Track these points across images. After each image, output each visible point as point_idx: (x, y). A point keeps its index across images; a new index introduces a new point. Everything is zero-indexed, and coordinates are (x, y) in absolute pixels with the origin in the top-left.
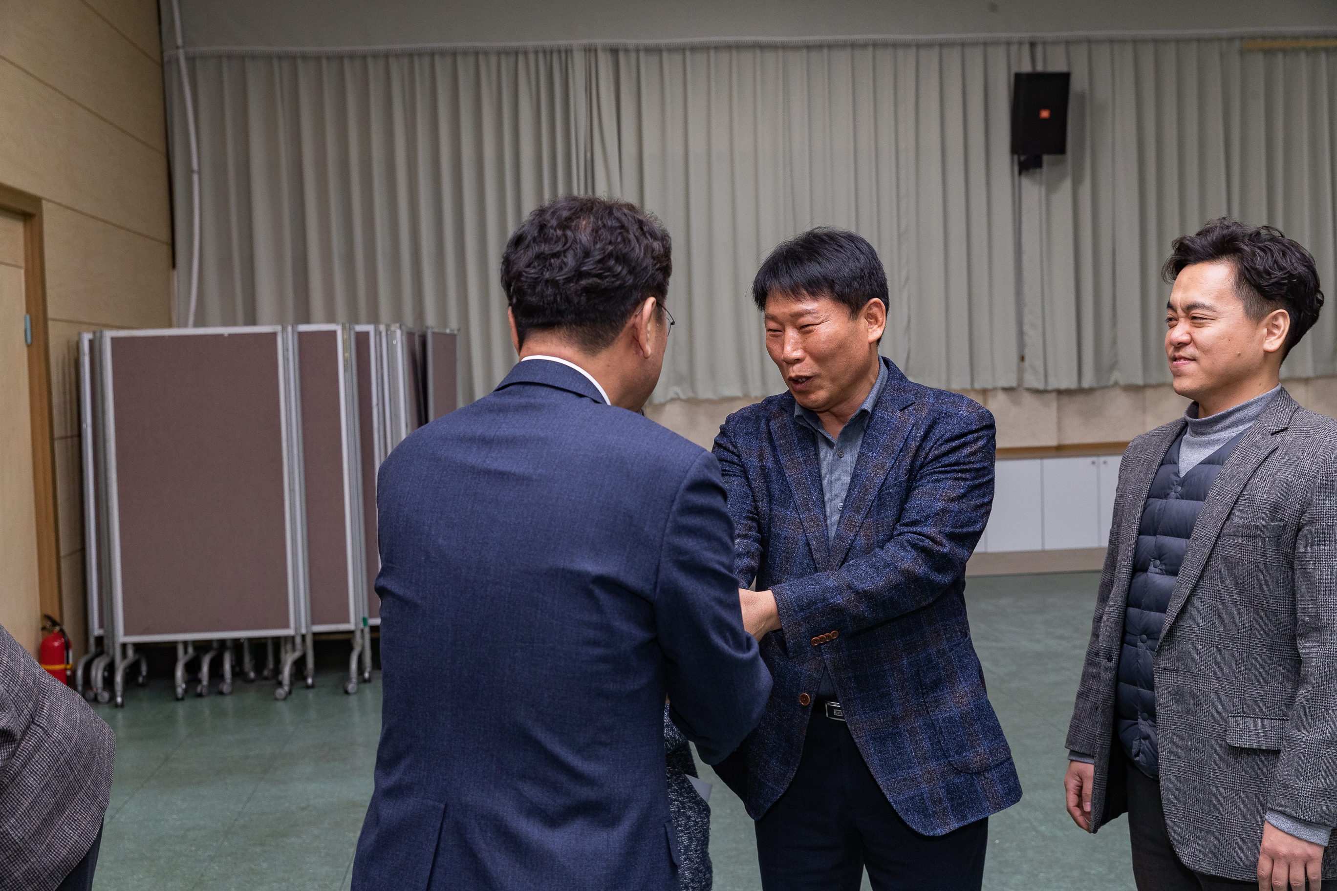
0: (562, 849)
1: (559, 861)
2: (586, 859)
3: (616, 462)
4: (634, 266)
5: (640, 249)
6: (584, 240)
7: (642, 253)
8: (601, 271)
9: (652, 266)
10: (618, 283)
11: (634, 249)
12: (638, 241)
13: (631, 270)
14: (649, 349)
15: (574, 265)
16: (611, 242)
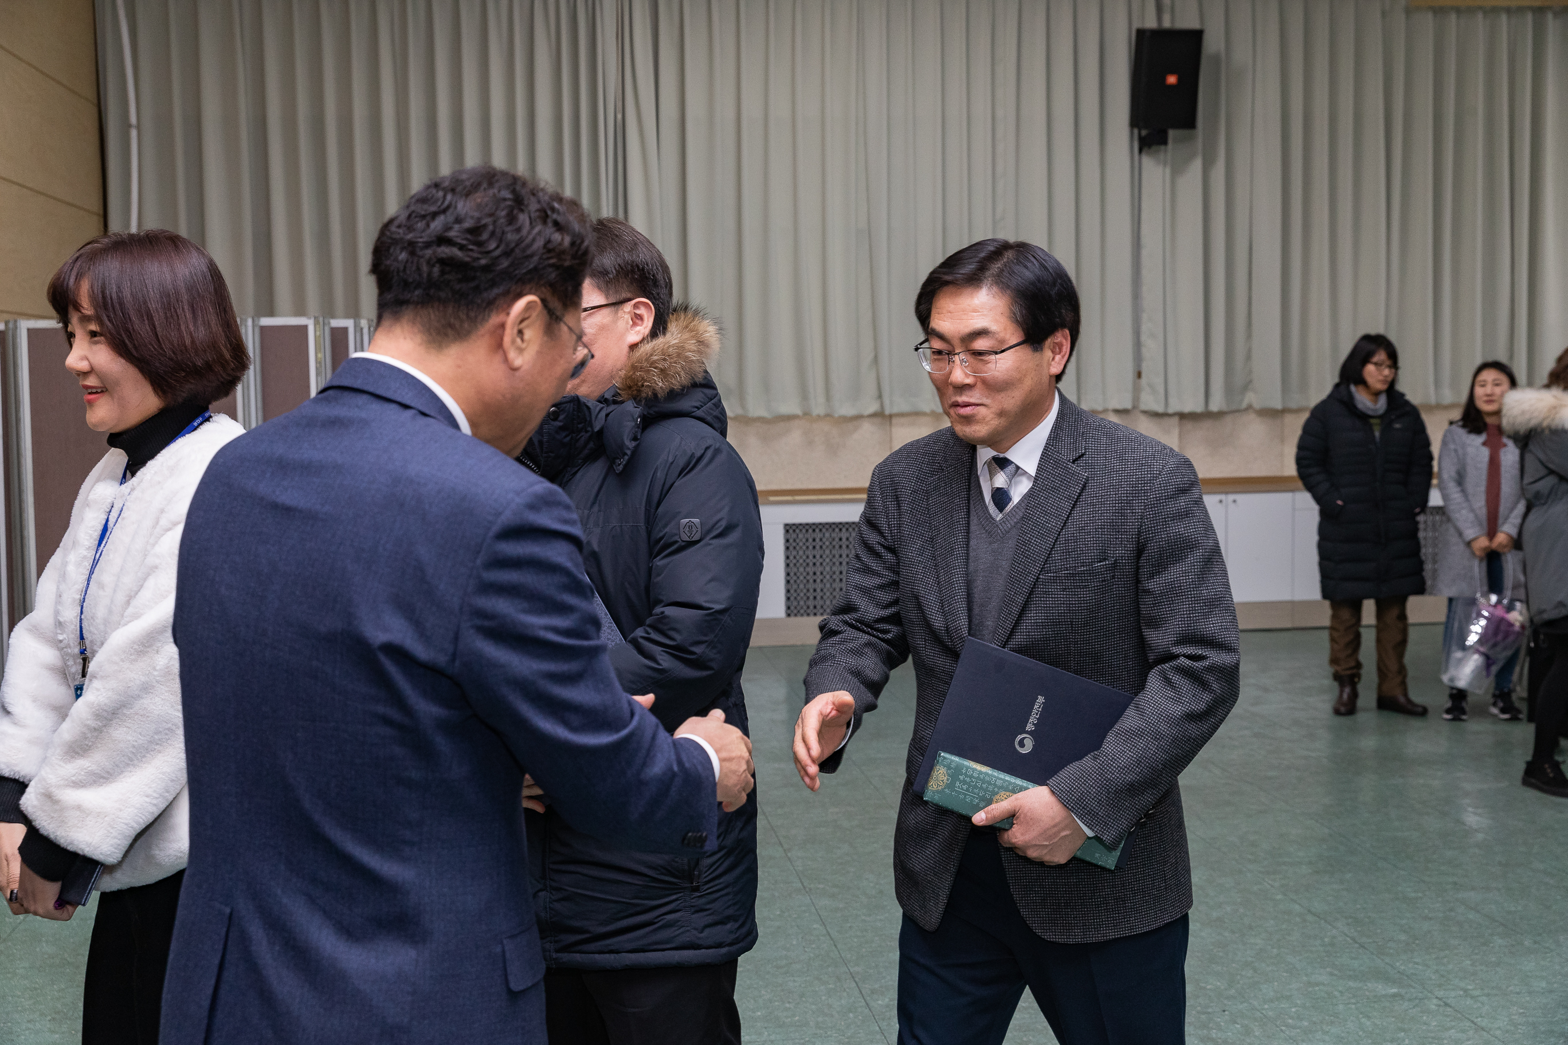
2: (387, 982)
4: (512, 250)
5: (529, 233)
6: (460, 205)
7: (531, 237)
8: (464, 242)
9: (540, 258)
10: (483, 262)
11: (518, 230)
12: (531, 223)
13: (507, 254)
14: (518, 361)
15: (439, 228)
16: (491, 215)
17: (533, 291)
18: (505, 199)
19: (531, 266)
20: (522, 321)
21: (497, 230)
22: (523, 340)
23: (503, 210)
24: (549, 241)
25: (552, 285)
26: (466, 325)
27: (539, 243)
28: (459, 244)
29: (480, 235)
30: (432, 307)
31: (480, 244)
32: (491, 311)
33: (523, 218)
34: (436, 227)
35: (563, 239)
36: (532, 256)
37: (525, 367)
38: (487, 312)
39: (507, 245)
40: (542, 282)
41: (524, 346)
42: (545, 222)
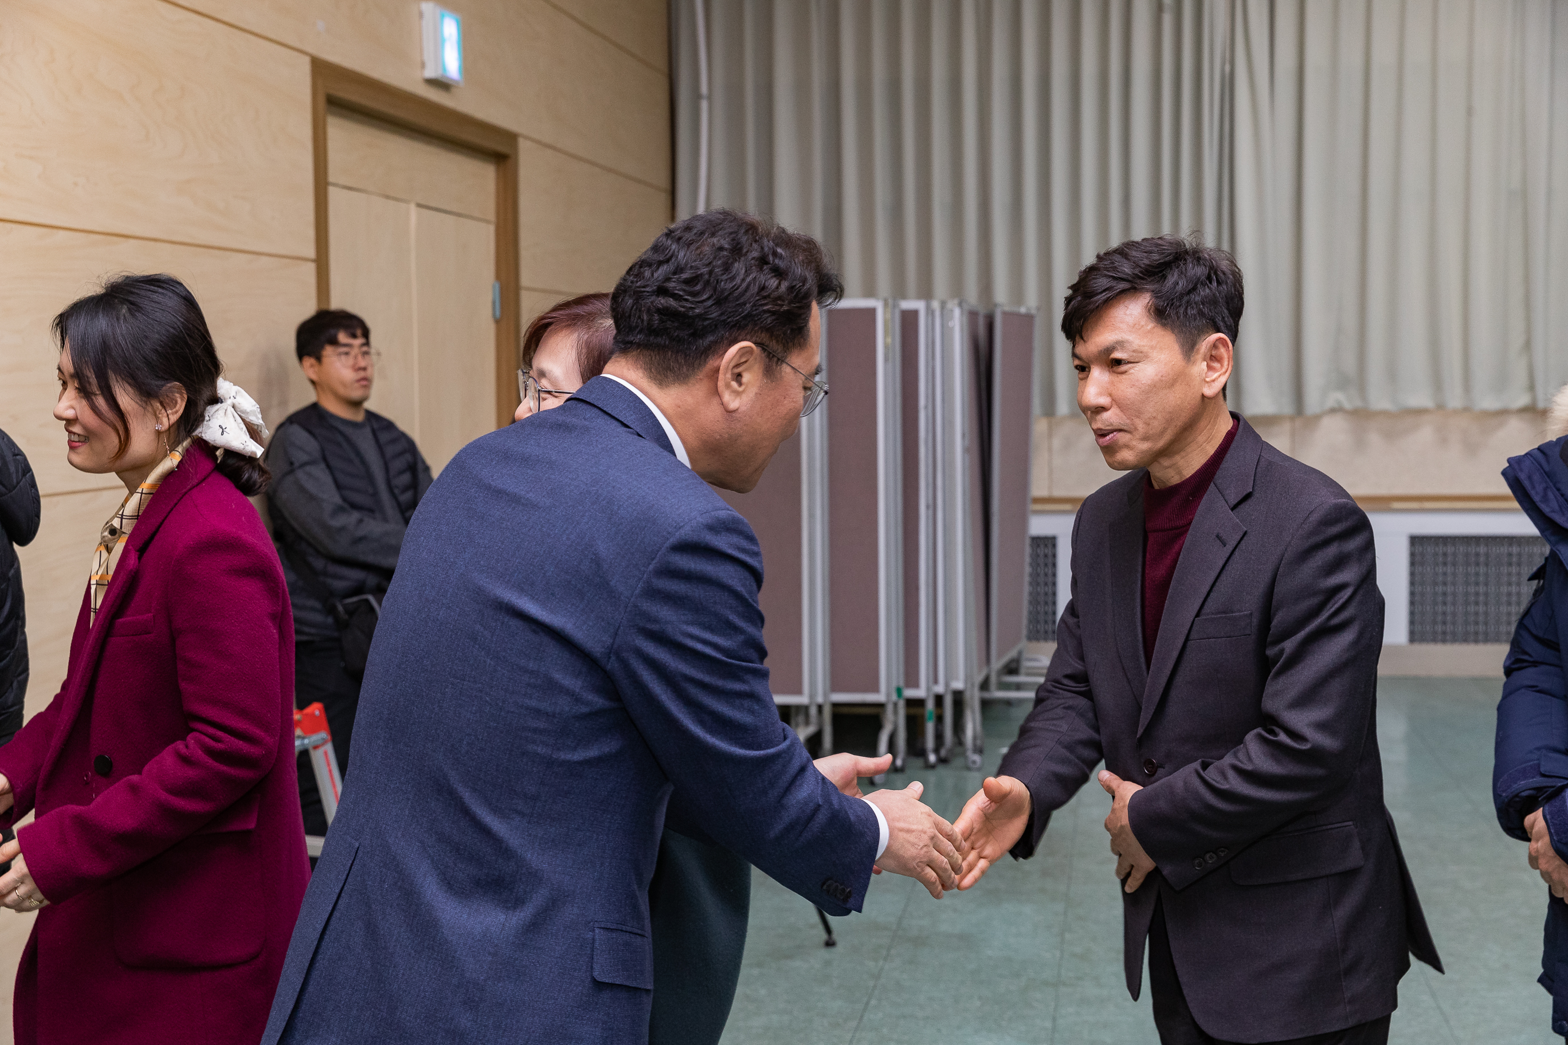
0: (449, 921)
1: (443, 933)
2: (473, 939)
3: (603, 500)
4: (726, 298)
5: (743, 280)
6: (681, 254)
7: (744, 285)
8: (681, 293)
9: (754, 305)
10: (697, 311)
11: (733, 278)
12: (746, 271)
13: (720, 301)
14: (734, 403)
15: (660, 278)
16: (710, 263)
17: (748, 337)
18: (721, 249)
19: (746, 312)
20: (737, 366)
21: (712, 279)
22: (740, 384)
23: (720, 259)
24: (763, 288)
25: (769, 330)
26: (685, 370)
27: (756, 290)
28: (677, 294)
29: (697, 284)
30: (654, 352)
31: (694, 294)
32: (707, 357)
33: (739, 268)
34: (658, 277)
35: (779, 284)
36: (744, 304)
37: (743, 408)
38: (703, 357)
39: (723, 291)
40: (756, 328)
41: (741, 389)
42: (761, 269)
